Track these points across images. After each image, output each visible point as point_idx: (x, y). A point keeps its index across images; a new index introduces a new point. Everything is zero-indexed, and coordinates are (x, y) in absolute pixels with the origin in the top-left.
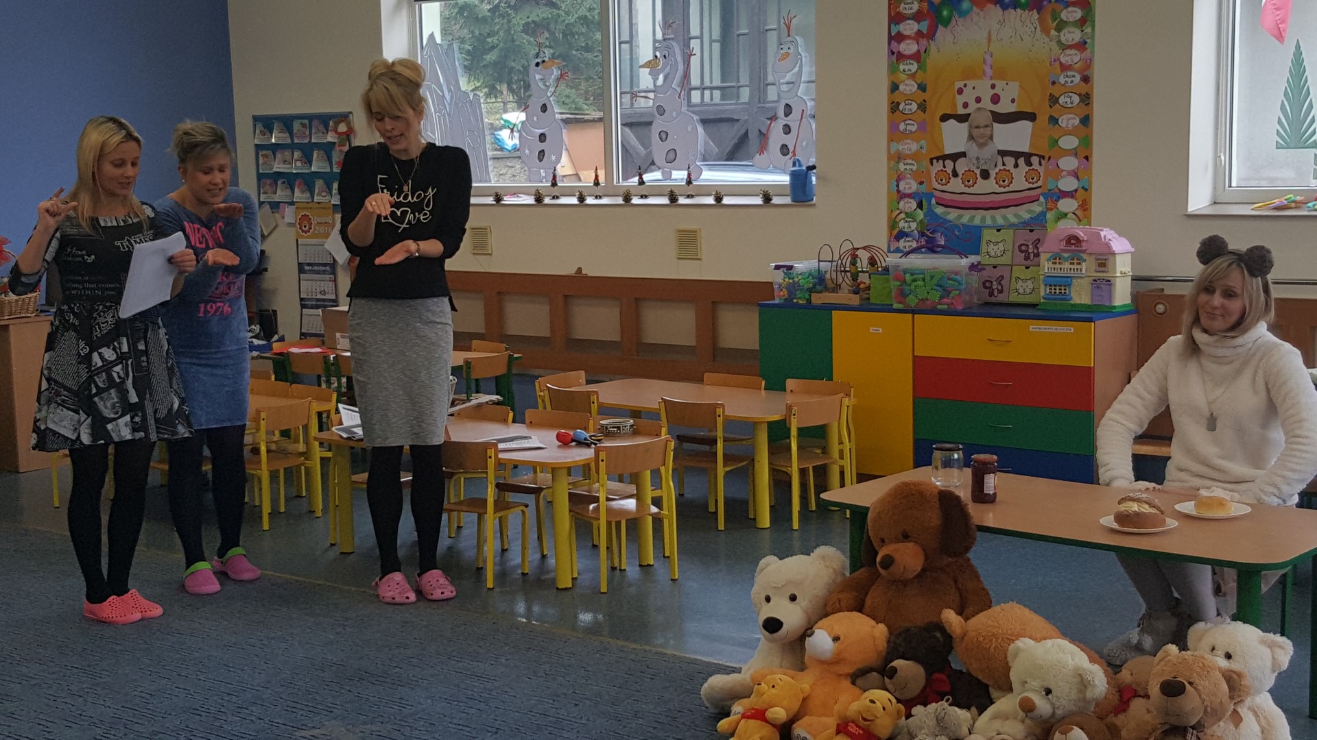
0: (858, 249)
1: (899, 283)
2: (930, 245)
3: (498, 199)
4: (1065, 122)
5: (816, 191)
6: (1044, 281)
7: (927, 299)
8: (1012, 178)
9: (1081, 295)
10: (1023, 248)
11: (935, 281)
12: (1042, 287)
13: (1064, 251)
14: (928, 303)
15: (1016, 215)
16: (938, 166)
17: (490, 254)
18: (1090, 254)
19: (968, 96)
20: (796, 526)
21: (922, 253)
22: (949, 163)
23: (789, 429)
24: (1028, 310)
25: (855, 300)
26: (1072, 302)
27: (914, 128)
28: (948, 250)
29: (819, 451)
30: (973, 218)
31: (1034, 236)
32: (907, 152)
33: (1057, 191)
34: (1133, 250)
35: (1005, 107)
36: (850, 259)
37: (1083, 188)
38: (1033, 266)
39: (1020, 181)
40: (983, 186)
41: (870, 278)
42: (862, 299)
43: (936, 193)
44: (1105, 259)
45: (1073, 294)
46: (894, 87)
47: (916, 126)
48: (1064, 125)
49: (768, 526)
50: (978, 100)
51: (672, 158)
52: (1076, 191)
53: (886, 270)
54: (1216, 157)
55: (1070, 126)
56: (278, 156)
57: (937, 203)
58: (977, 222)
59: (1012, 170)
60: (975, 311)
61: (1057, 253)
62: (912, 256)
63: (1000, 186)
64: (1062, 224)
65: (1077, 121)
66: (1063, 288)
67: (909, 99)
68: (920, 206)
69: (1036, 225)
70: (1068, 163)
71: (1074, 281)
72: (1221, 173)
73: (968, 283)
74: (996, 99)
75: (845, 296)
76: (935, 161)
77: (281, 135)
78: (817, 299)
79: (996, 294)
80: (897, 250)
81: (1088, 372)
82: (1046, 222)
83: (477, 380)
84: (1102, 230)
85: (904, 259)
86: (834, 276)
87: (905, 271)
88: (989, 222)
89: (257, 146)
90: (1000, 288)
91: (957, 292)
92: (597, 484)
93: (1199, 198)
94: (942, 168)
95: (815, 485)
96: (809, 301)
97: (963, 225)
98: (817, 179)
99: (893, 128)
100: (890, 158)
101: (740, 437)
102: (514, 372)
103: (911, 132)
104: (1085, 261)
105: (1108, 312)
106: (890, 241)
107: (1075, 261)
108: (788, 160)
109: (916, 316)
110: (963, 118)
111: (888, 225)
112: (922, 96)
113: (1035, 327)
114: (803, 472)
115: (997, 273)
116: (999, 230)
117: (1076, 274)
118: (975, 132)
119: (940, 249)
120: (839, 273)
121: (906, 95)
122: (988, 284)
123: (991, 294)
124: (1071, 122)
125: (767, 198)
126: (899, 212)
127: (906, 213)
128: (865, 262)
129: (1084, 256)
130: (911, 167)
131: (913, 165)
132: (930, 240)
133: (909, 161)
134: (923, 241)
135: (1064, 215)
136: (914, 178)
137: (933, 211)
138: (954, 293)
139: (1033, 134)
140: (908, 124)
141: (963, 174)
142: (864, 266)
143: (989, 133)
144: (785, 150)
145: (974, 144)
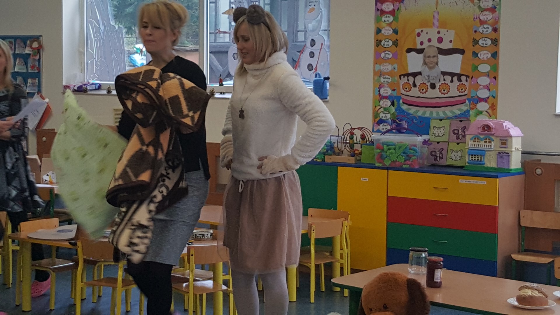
0: (354, 129)
1: (379, 151)
2: (398, 128)
4: (482, 55)
5: (329, 93)
6: (468, 152)
7: (397, 161)
8: (450, 89)
9: (490, 162)
10: (456, 132)
11: (402, 150)
12: (467, 156)
13: (480, 134)
14: (397, 163)
15: (452, 112)
16: (404, 80)
18: (497, 136)
19: (424, 38)
20: (312, 301)
21: (393, 133)
22: (411, 79)
24: (459, 170)
25: (352, 161)
26: (485, 166)
27: (390, 56)
28: (410, 131)
29: (328, 254)
30: (425, 113)
31: (463, 124)
32: (385, 71)
33: (477, 98)
34: (523, 135)
35: (446, 45)
36: (349, 135)
37: (493, 96)
38: (461, 143)
39: (454, 91)
40: (431, 93)
41: (361, 147)
42: (356, 159)
43: (403, 96)
44: (505, 139)
45: (485, 161)
46: (378, 31)
47: (391, 55)
48: (481, 58)
50: (430, 40)
52: (488, 98)
53: (372, 142)
55: (485, 58)
57: (403, 103)
58: (427, 115)
59: (450, 84)
60: (425, 169)
61: (476, 135)
62: (387, 135)
63: (442, 94)
64: (479, 118)
65: (489, 55)
66: (480, 157)
67: (388, 38)
68: (393, 104)
69: (464, 117)
70: (484, 81)
71: (486, 152)
74: (440, 40)
75: (345, 158)
76: (402, 77)
78: (329, 159)
79: (438, 160)
80: (378, 131)
81: (493, 211)
82: (469, 117)
84: (504, 122)
85: (383, 136)
87: (383, 143)
88: (434, 115)
90: (441, 156)
91: (415, 157)
92: (189, 270)
94: (406, 81)
95: (325, 275)
96: (323, 160)
97: (419, 117)
98: (330, 85)
99: (377, 56)
100: (375, 73)
103: (388, 59)
104: (493, 140)
105: (508, 173)
106: (374, 125)
107: (488, 141)
108: (312, 74)
109: (389, 171)
110: (420, 51)
111: (373, 114)
112: (395, 37)
113: (462, 180)
115: (440, 146)
116: (441, 120)
117: (488, 148)
118: (427, 60)
119: (405, 131)
120: (342, 144)
121: (386, 36)
122: (433, 153)
123: (436, 159)
124: (485, 56)
126: (380, 107)
127: (384, 108)
128: (359, 137)
129: (492, 137)
131: (389, 79)
132: (398, 125)
133: (387, 76)
134: (394, 126)
135: (481, 113)
136: (390, 87)
137: (400, 108)
138: (413, 157)
139: (463, 62)
140: (387, 54)
141: (419, 85)
142: (358, 140)
143: (436, 61)
144: (310, 68)
145: (426, 67)
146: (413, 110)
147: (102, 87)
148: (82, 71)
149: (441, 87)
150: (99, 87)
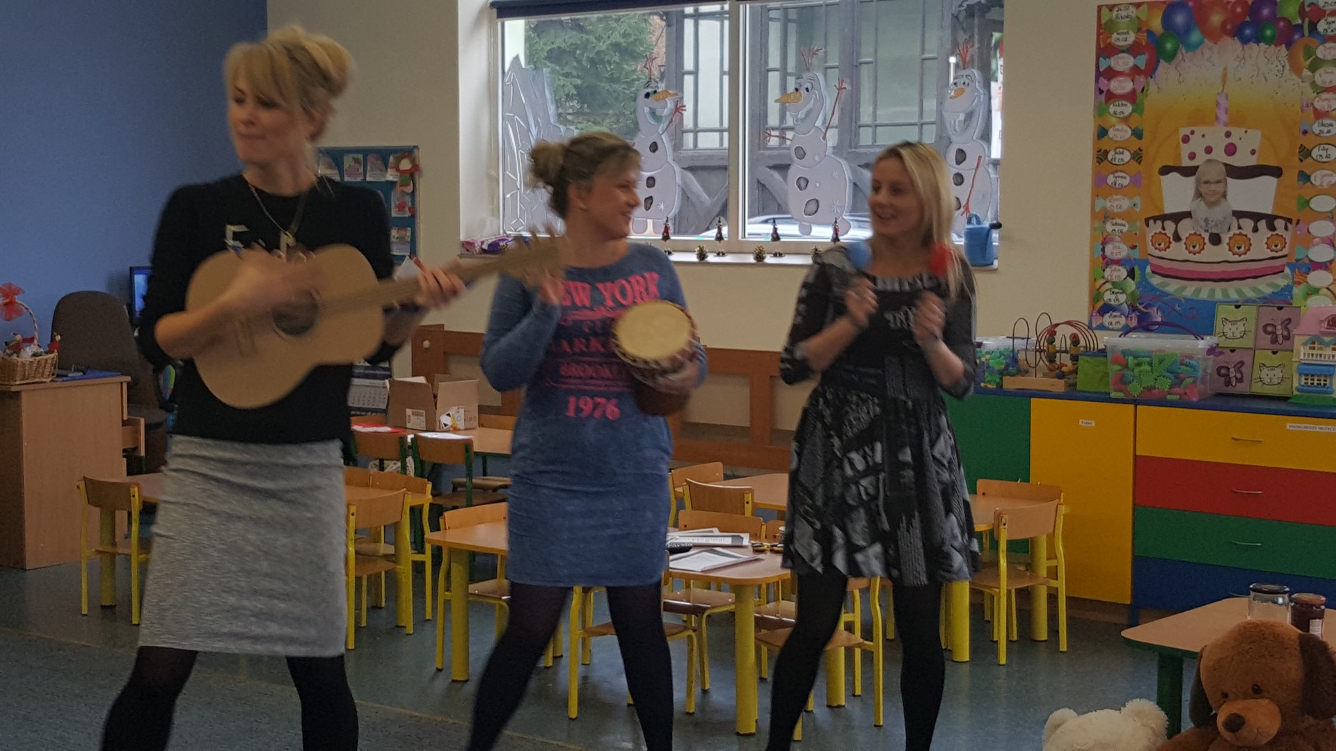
0: (1057, 325)
1: (1119, 367)
4: (1318, 179)
5: (998, 254)
6: (1297, 369)
7: (1154, 387)
8: (1251, 245)
10: (1270, 329)
11: (1165, 365)
12: (1295, 377)
13: (1325, 333)
14: (1155, 392)
15: (1256, 292)
16: (1156, 227)
19: (1196, 145)
22: (1170, 225)
25: (1058, 386)
26: (1333, 396)
27: (1126, 182)
30: (1198, 291)
32: (1116, 210)
33: (1307, 261)
35: (1242, 159)
36: (1048, 336)
38: (1280, 350)
39: (1260, 248)
40: (1212, 253)
42: (1067, 385)
43: (1151, 259)
45: (1335, 386)
46: (1102, 133)
47: (1128, 178)
48: (1317, 183)
49: (968, 659)
50: (1209, 150)
51: (814, 208)
52: (1331, 262)
55: (1325, 184)
57: (1153, 272)
58: (1205, 296)
59: (1250, 235)
61: (1315, 336)
63: (1234, 254)
65: (1334, 179)
66: (1322, 378)
67: (1120, 146)
68: (1131, 274)
69: (1280, 300)
70: (1322, 228)
74: (1231, 150)
76: (1151, 222)
78: (1010, 384)
79: (1234, 383)
80: (1102, 327)
82: (1293, 300)
85: (1124, 339)
87: (1126, 353)
88: (1221, 296)
90: (1239, 375)
91: (1191, 380)
94: (1160, 230)
96: (1000, 385)
97: (1187, 300)
98: (1001, 238)
99: (1099, 181)
100: (1094, 215)
103: (1122, 187)
106: (1092, 315)
108: (960, 216)
109: (1139, 407)
110: (1188, 172)
111: (1091, 293)
112: (1136, 144)
115: (1236, 357)
116: (1237, 307)
118: (1204, 188)
119: (1156, 327)
121: (1116, 142)
123: (1228, 383)
124: (1326, 180)
126: (1102, 281)
127: (1114, 283)
128: (1066, 340)
130: (1121, 228)
131: (1124, 225)
133: (1119, 221)
134: (1134, 317)
135: (1316, 290)
136: (1125, 243)
137: (1149, 283)
138: (1187, 381)
139: (1278, 193)
140: (1119, 177)
141: (1187, 239)
142: (1064, 344)
143: (1222, 190)
144: (958, 204)
145: (1202, 202)
146: (1172, 286)
148: (495, 212)
149: (1232, 241)
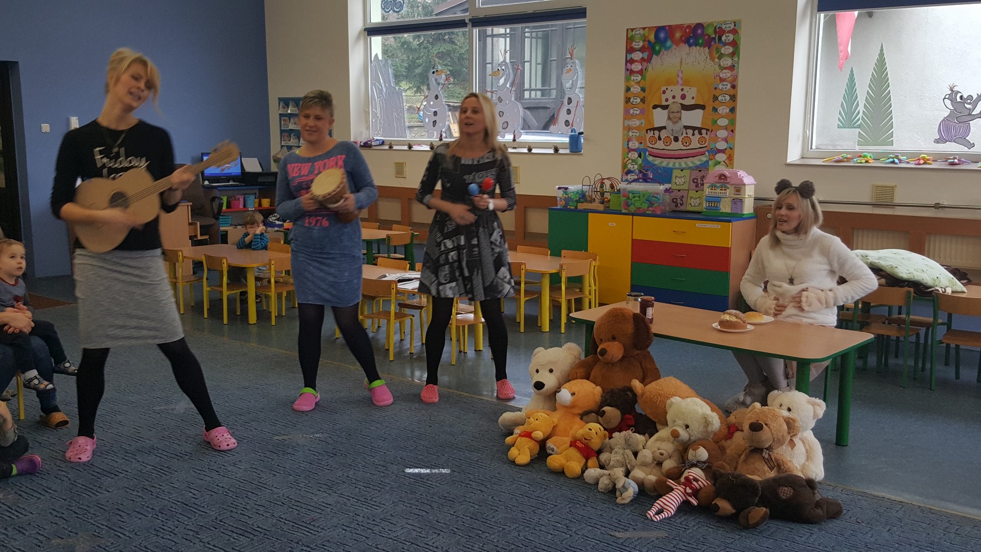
0: (604, 179)
1: (625, 199)
2: (644, 178)
3: (410, 147)
4: (721, 110)
5: (583, 146)
6: (706, 199)
7: (641, 208)
8: (691, 142)
9: (725, 207)
10: (695, 180)
11: (646, 197)
12: (704, 203)
13: (717, 182)
14: (641, 210)
15: (693, 163)
16: (651, 134)
17: (405, 178)
18: (732, 185)
19: (668, 95)
20: (563, 331)
21: (640, 182)
22: (657, 133)
23: (561, 278)
24: (696, 215)
25: (601, 207)
26: (720, 211)
28: (654, 181)
29: (578, 290)
30: (668, 163)
31: (701, 174)
32: (634, 126)
33: (715, 149)
34: (756, 183)
35: (688, 102)
36: (599, 184)
37: (730, 148)
38: (700, 190)
39: (695, 144)
40: (675, 146)
41: (610, 195)
42: (605, 207)
43: (649, 149)
44: (739, 187)
45: (721, 207)
46: (628, 89)
47: (639, 111)
48: (720, 112)
49: (548, 330)
50: (674, 97)
51: (506, 126)
52: (726, 149)
53: (619, 191)
54: (804, 132)
55: (723, 113)
56: (292, 120)
57: (649, 154)
58: (671, 165)
59: (691, 137)
60: (668, 215)
61: (713, 184)
62: (633, 184)
63: (684, 146)
64: (717, 168)
65: (728, 110)
66: (716, 203)
67: (636, 96)
68: (640, 156)
69: (703, 168)
70: (722, 134)
71: (722, 199)
72: (806, 141)
73: (663, 200)
74: (683, 97)
75: (596, 205)
76: (649, 131)
77: (294, 109)
78: (581, 206)
79: (679, 206)
80: (627, 180)
81: (727, 250)
82: (708, 167)
83: (395, 246)
84: (739, 172)
85: (629, 185)
86: (590, 194)
87: (629, 192)
88: (677, 166)
89: (280, 114)
90: (681, 202)
91: (659, 204)
93: (794, 155)
96: (576, 207)
97: (663, 167)
98: (584, 140)
99: (626, 111)
100: (624, 128)
101: (535, 281)
102: (415, 242)
103: (636, 115)
104: (728, 188)
105: (739, 217)
106: (622, 175)
107: (723, 188)
109: (634, 216)
110: (665, 107)
111: (622, 165)
112: (643, 95)
113: (699, 224)
114: (569, 301)
115: (680, 194)
116: (682, 170)
117: (723, 195)
118: (672, 115)
119: (650, 180)
120: (593, 192)
121: (634, 94)
122: (675, 200)
123: (677, 206)
124: (724, 111)
125: (556, 150)
126: (628, 159)
127: (632, 160)
128: (609, 186)
129: (727, 185)
131: (637, 133)
132: (645, 175)
133: (635, 131)
134: (641, 175)
135: (719, 163)
136: (637, 140)
137: (647, 160)
138: (656, 204)
139: (703, 117)
140: (635, 110)
141: (664, 139)
142: (608, 189)
143: (679, 116)
144: (567, 124)
145: (671, 122)
146: (657, 161)
147: (385, 143)
148: (368, 128)
150: (383, 143)
